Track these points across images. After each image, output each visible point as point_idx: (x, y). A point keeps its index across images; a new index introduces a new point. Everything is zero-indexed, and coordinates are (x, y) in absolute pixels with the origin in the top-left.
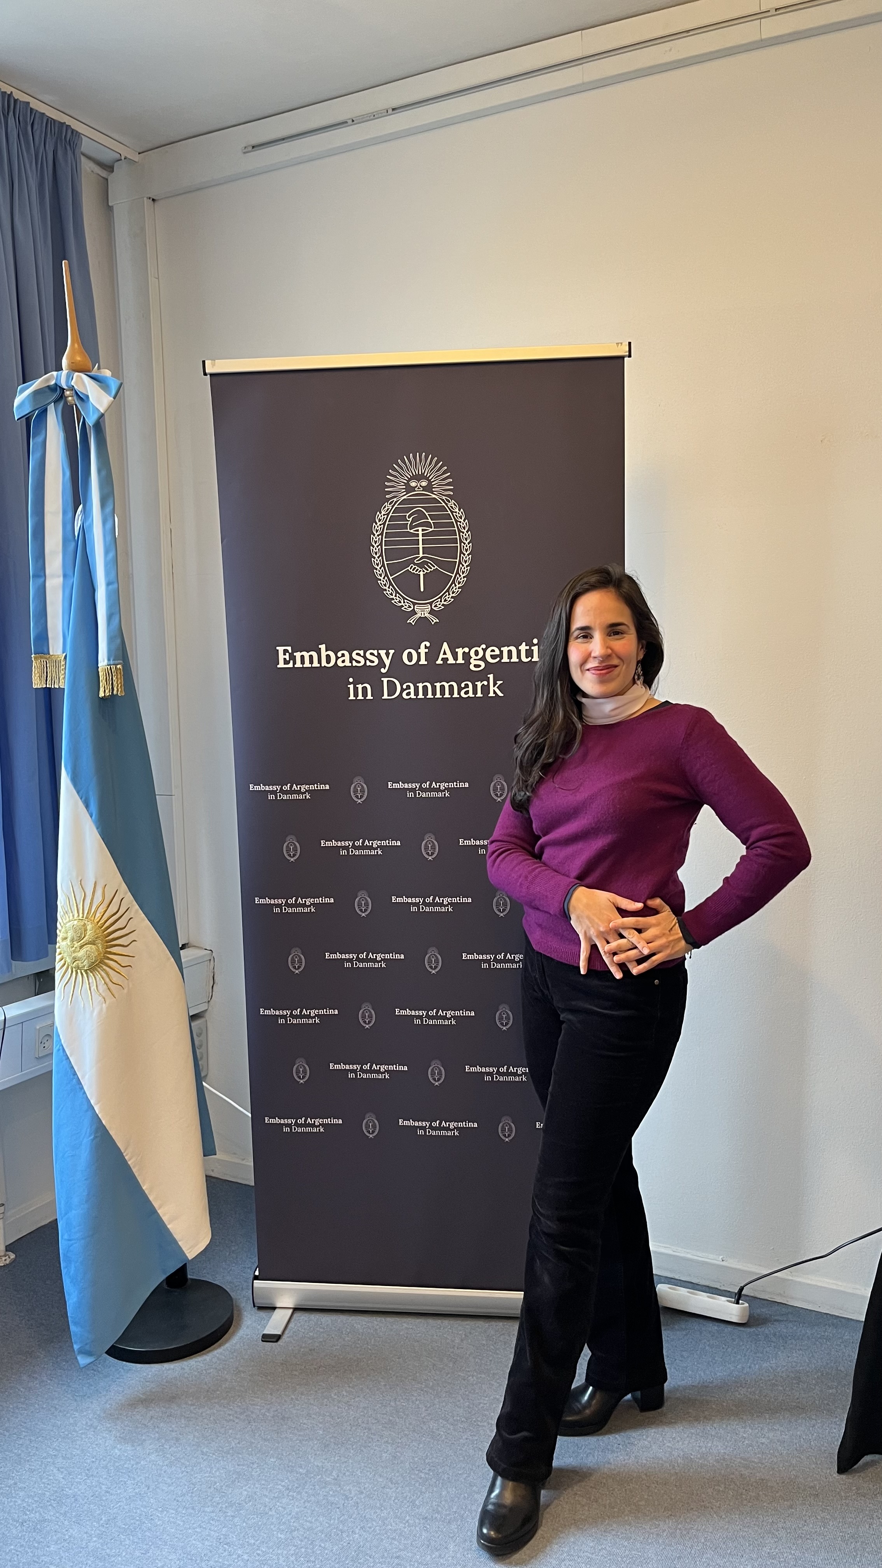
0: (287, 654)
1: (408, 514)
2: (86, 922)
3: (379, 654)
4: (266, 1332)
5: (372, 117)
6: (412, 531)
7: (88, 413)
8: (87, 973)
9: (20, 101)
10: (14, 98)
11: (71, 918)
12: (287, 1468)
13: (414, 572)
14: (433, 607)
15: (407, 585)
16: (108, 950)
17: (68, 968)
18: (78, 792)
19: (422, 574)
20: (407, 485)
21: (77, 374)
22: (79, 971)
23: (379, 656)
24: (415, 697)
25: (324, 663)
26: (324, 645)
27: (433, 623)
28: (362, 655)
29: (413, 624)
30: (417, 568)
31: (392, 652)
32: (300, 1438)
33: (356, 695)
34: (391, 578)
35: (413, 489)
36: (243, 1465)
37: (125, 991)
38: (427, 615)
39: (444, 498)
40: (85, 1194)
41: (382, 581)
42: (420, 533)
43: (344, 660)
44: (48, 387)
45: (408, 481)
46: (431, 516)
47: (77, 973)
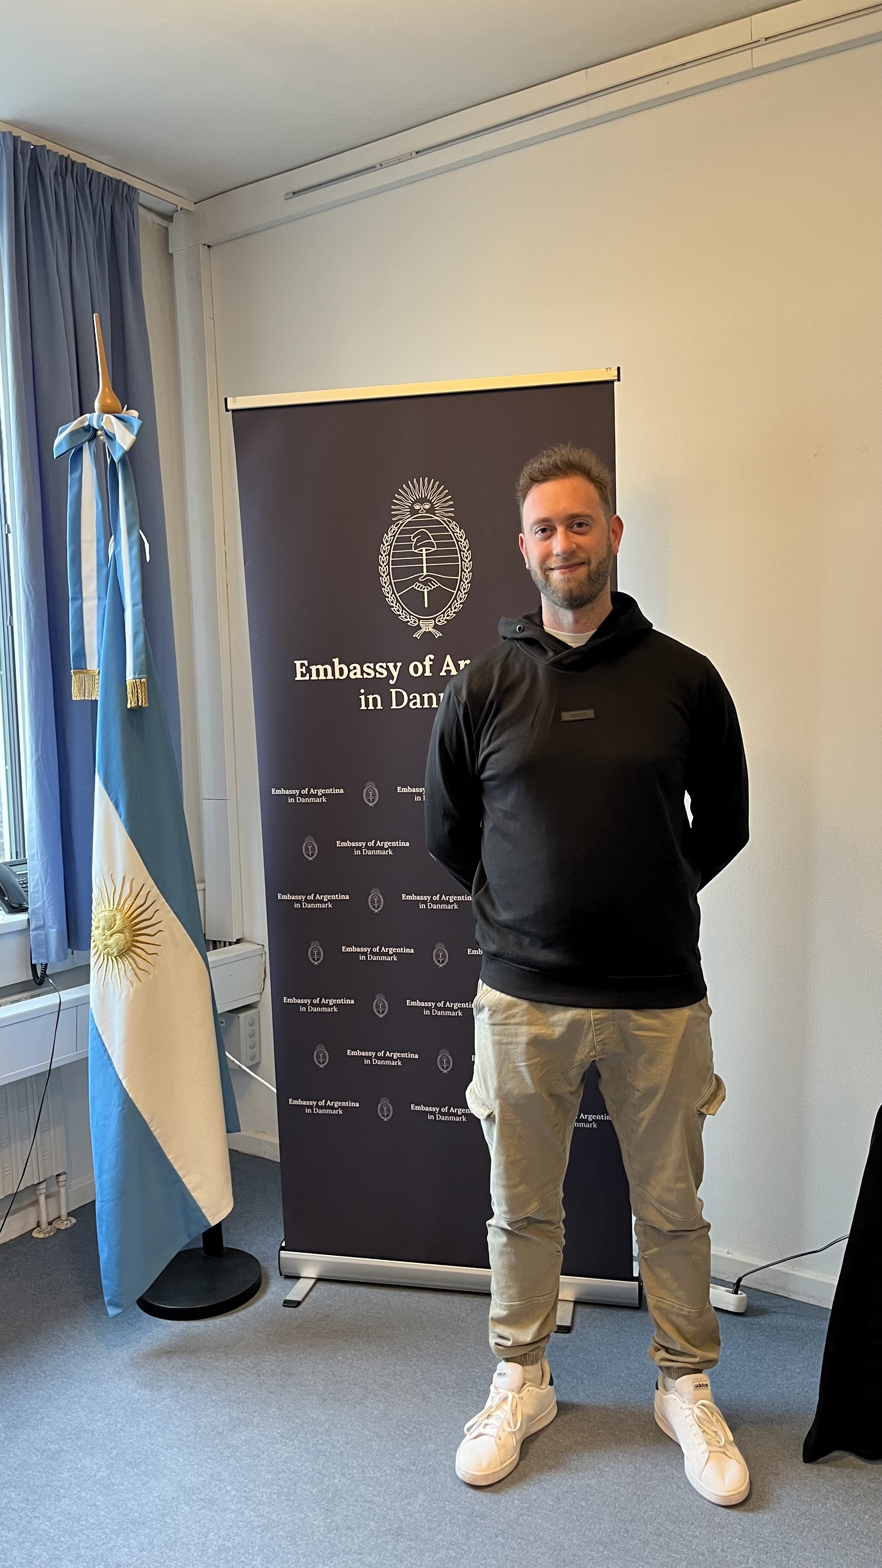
0: (304, 667)
1: (412, 536)
2: (115, 913)
3: (387, 666)
4: (287, 1298)
5: (398, 161)
6: (416, 551)
7: (114, 452)
8: (116, 959)
9: (77, 163)
10: (71, 160)
11: (103, 909)
12: (285, 1418)
13: (419, 589)
14: (436, 622)
15: (413, 601)
16: (135, 938)
17: (100, 955)
18: (109, 795)
19: (426, 591)
20: (411, 508)
21: (106, 415)
22: (109, 957)
23: (388, 669)
24: (421, 707)
25: (337, 676)
26: (337, 659)
27: (437, 637)
28: (372, 667)
29: (419, 638)
30: (421, 585)
31: (399, 664)
32: (302, 1392)
33: (367, 705)
34: (397, 595)
35: (417, 512)
37: (151, 976)
38: (431, 630)
39: (446, 519)
40: (114, 1159)
41: (390, 599)
42: (424, 552)
43: (356, 672)
44: (83, 427)
45: (412, 505)
46: (435, 538)
47: (108, 959)
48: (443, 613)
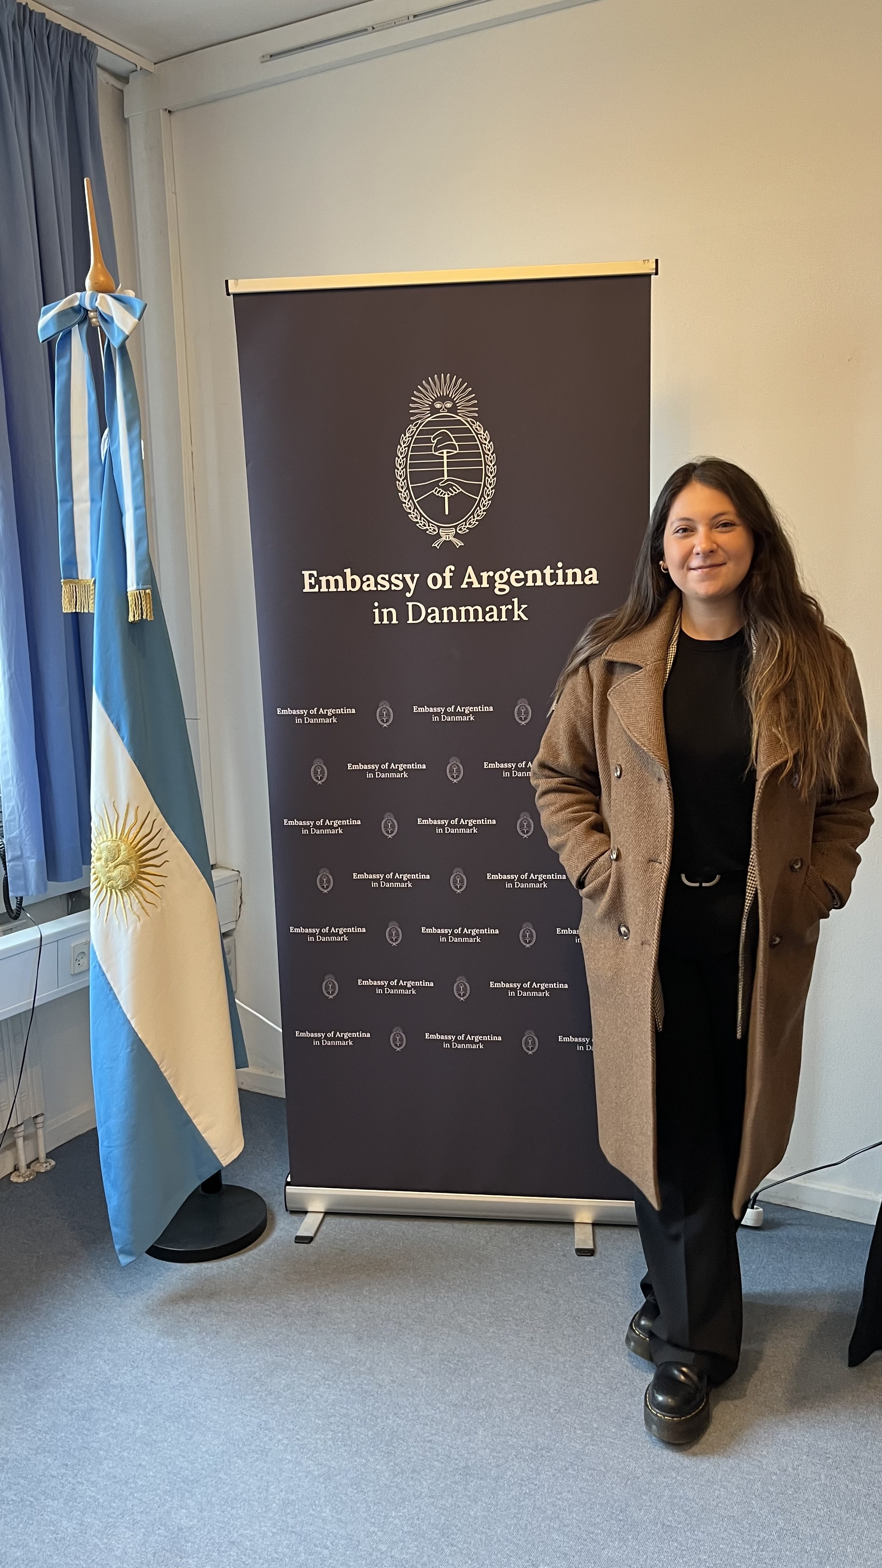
0: (313, 578)
1: (432, 436)
2: (119, 843)
3: (404, 578)
4: (299, 1234)
5: (393, 24)
6: (436, 453)
7: (113, 336)
8: (121, 893)
9: (36, 13)
11: (105, 839)
13: (439, 495)
14: (458, 531)
15: (432, 507)
16: (142, 870)
17: (102, 888)
18: (109, 716)
19: (446, 497)
20: (432, 406)
21: (100, 295)
22: (113, 890)
23: (404, 580)
24: (440, 621)
25: (349, 588)
26: (349, 569)
28: (387, 579)
29: (438, 548)
30: (442, 491)
31: (416, 576)
33: (381, 619)
34: (415, 501)
35: (438, 411)
36: (281, 1356)
37: (159, 910)
38: (452, 538)
39: (469, 419)
40: (123, 1103)
41: (407, 506)
42: (445, 455)
43: (369, 584)
44: (72, 308)
45: (433, 403)
46: (456, 438)
47: (111, 893)
48: (465, 521)
